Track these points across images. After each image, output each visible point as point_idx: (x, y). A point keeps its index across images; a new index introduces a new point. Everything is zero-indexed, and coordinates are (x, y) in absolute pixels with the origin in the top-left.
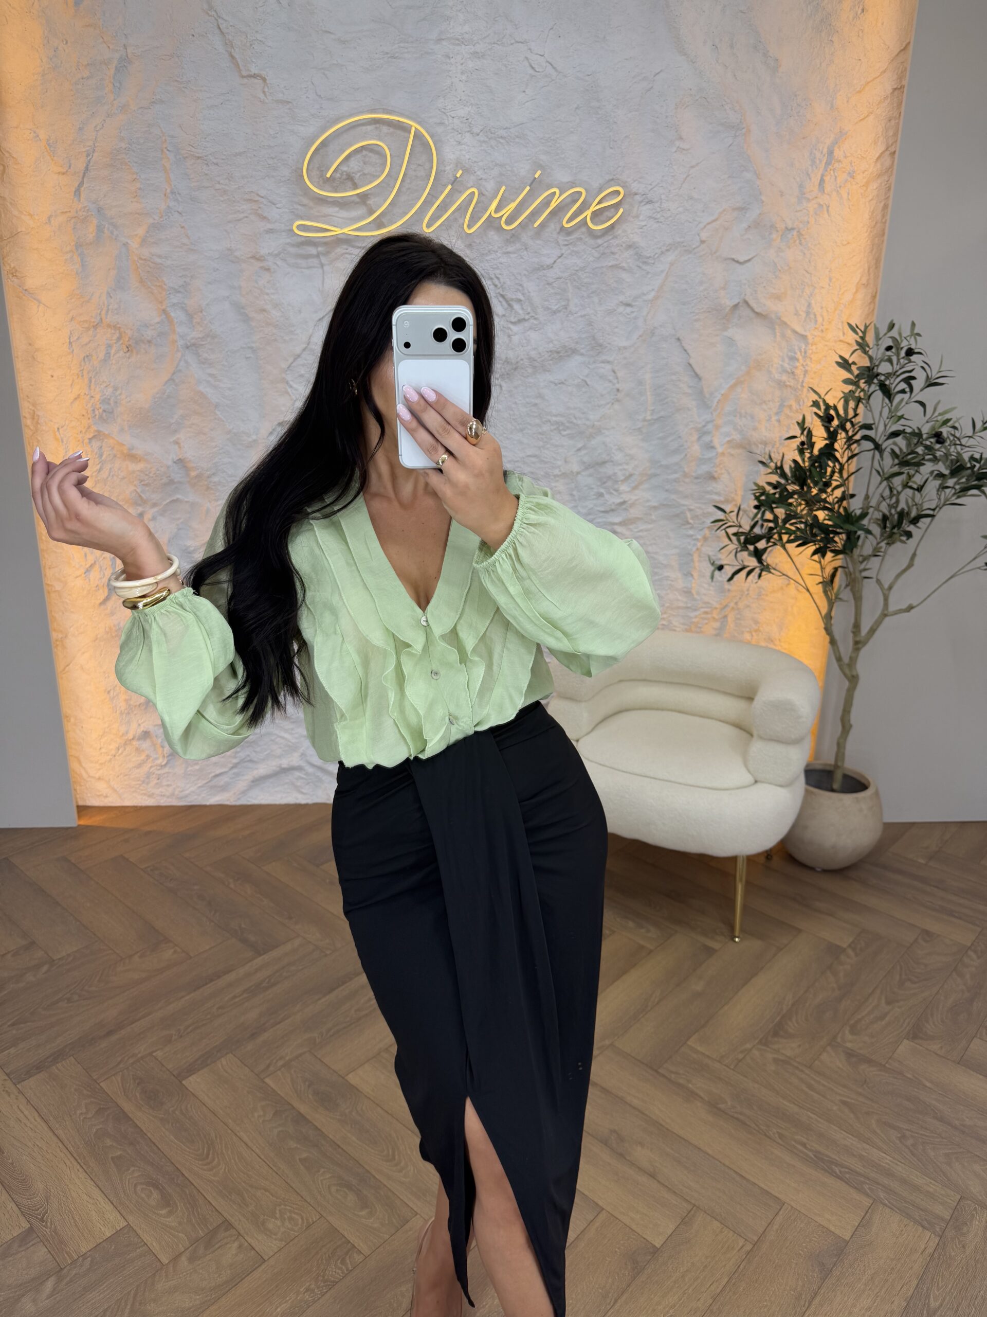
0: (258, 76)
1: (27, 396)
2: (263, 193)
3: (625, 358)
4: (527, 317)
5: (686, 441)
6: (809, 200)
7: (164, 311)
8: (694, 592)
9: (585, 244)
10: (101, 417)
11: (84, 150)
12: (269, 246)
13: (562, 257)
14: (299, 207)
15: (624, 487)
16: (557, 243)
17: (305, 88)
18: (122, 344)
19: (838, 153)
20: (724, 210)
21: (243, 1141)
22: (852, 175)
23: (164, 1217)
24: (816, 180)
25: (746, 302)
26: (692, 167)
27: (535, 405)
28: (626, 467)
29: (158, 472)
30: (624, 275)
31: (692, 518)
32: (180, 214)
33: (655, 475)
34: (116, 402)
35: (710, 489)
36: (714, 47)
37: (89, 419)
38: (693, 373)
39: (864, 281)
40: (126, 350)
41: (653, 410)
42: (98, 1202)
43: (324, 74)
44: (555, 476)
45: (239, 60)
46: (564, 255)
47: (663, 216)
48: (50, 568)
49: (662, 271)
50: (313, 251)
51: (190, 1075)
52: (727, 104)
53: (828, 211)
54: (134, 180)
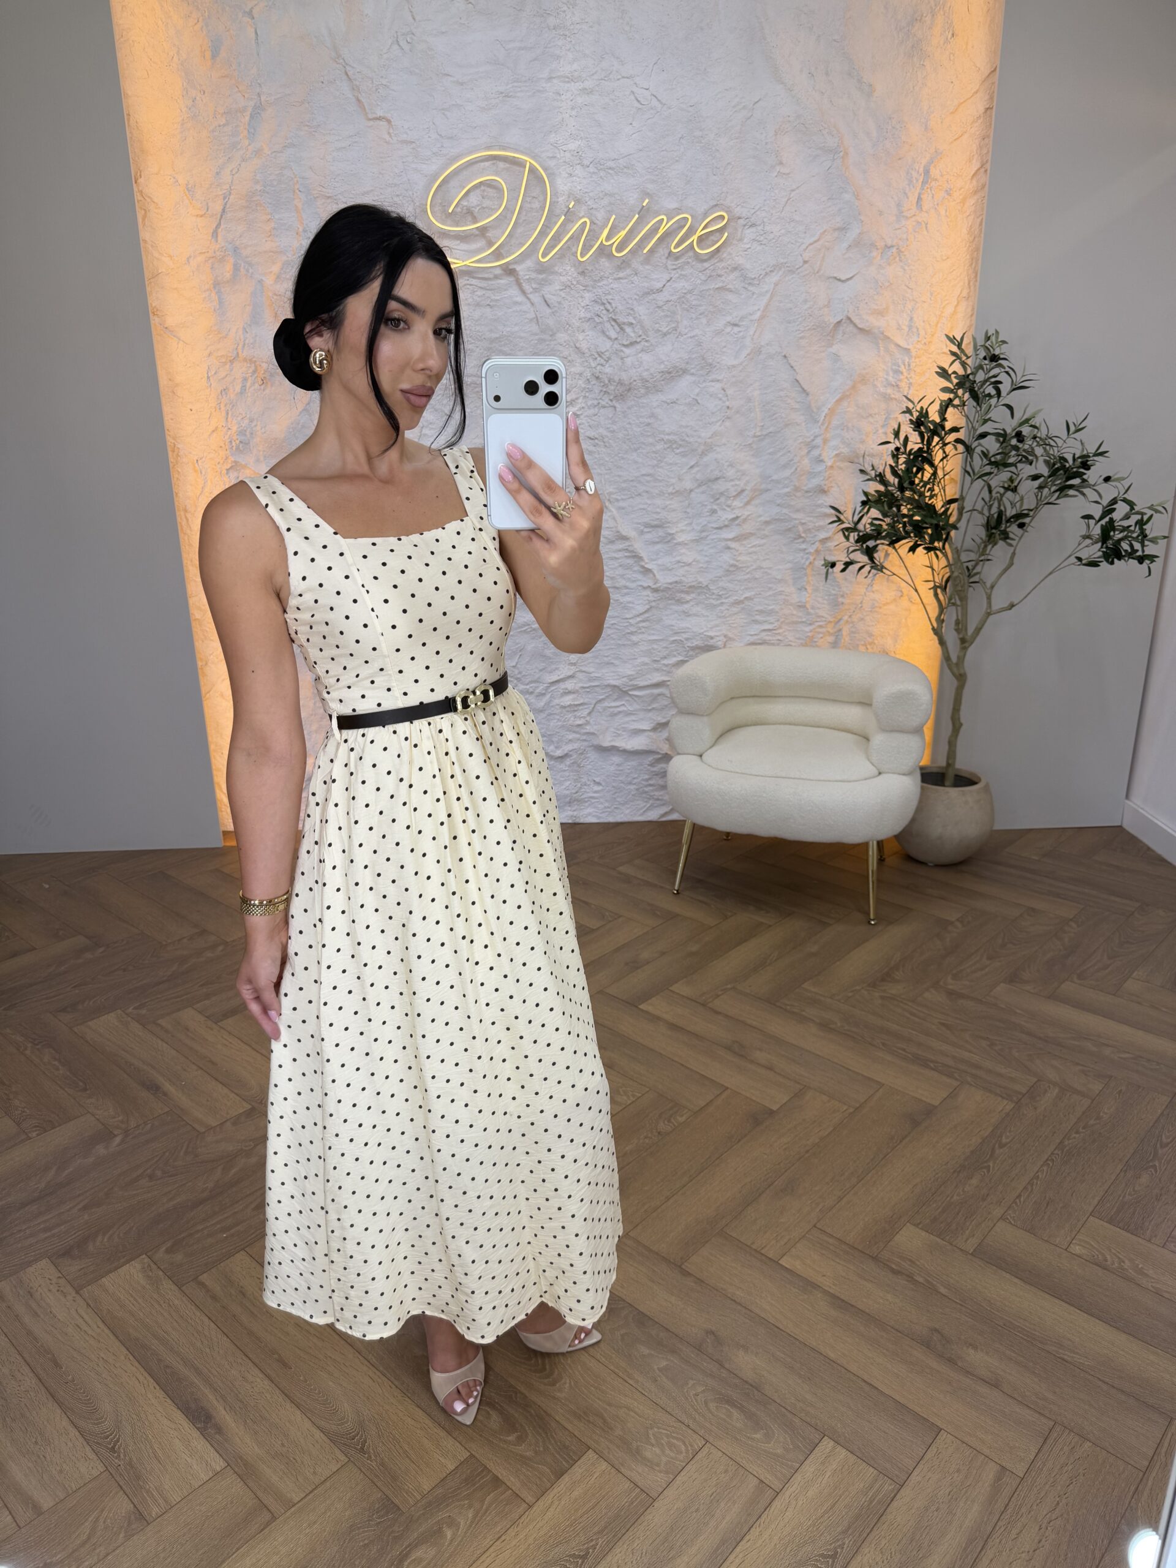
0: (383, 118)
3: (734, 377)
4: (638, 340)
5: (796, 455)
6: (907, 218)
8: (808, 606)
9: (692, 267)
10: (238, 448)
11: (220, 193)
13: (671, 281)
15: (737, 503)
16: (666, 267)
17: (427, 128)
18: (257, 377)
19: (935, 173)
20: (825, 231)
22: (949, 193)
24: (913, 199)
25: (849, 318)
26: (793, 190)
27: (649, 424)
28: (738, 483)
30: (730, 296)
31: (805, 532)
33: (767, 490)
34: (251, 434)
35: (820, 502)
36: (811, 75)
37: (227, 450)
39: (965, 294)
40: (261, 382)
43: (444, 114)
44: (672, 494)
45: (365, 104)
46: (673, 279)
47: (766, 238)
49: (767, 292)
53: (927, 228)
54: (269, 220)
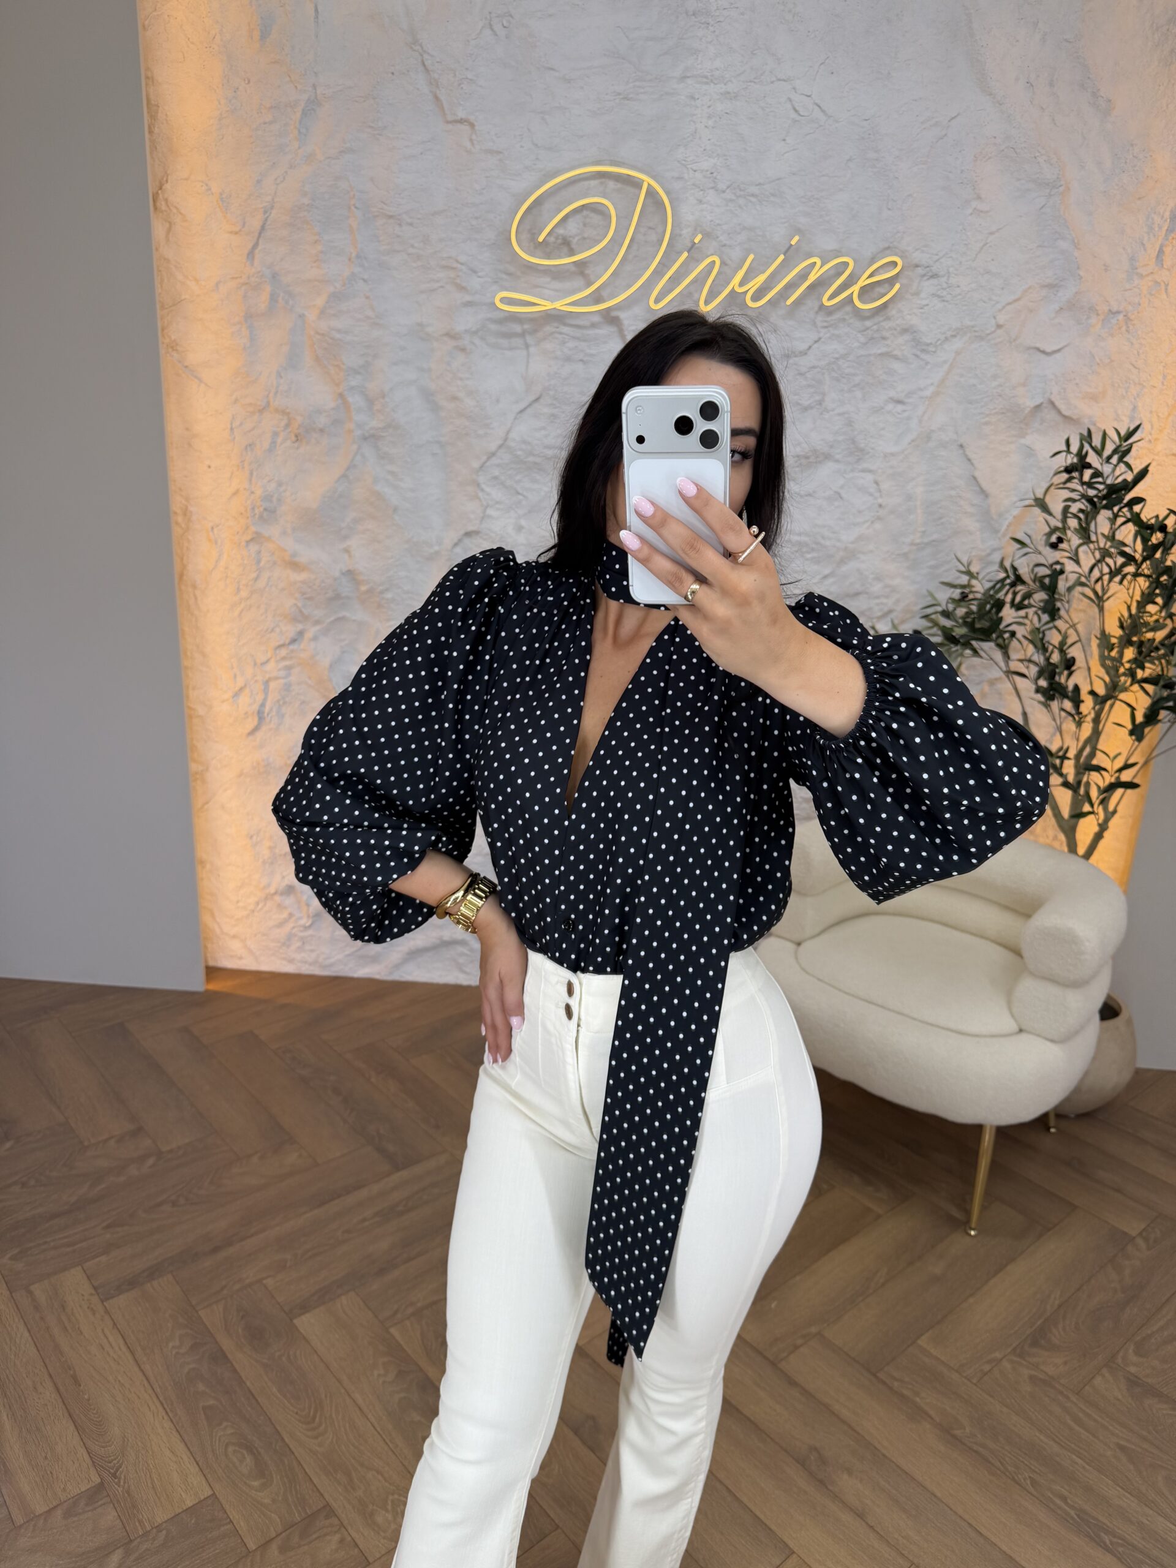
0: (465, 121)
1: (180, 489)
2: (463, 259)
3: (892, 467)
6: (1141, 276)
7: (341, 395)
9: (848, 326)
10: (261, 517)
11: (261, 206)
12: (466, 321)
13: (820, 342)
14: (504, 276)
16: (814, 324)
17: (520, 135)
18: (290, 432)
20: (1030, 288)
21: (357, 1404)
23: (256, 1491)
24: (1153, 251)
25: (1052, 403)
26: (992, 233)
28: (884, 601)
29: (323, 585)
30: (896, 365)
32: (364, 280)
34: (279, 500)
36: (1029, 85)
37: (248, 518)
38: (978, 489)
40: (294, 438)
41: (924, 532)
42: (181, 1461)
43: (543, 118)
45: (445, 103)
46: (822, 340)
47: (951, 294)
48: (194, 689)
49: (945, 362)
50: (517, 328)
51: (303, 1314)
52: (1042, 155)
53: (1166, 289)
54: (316, 242)
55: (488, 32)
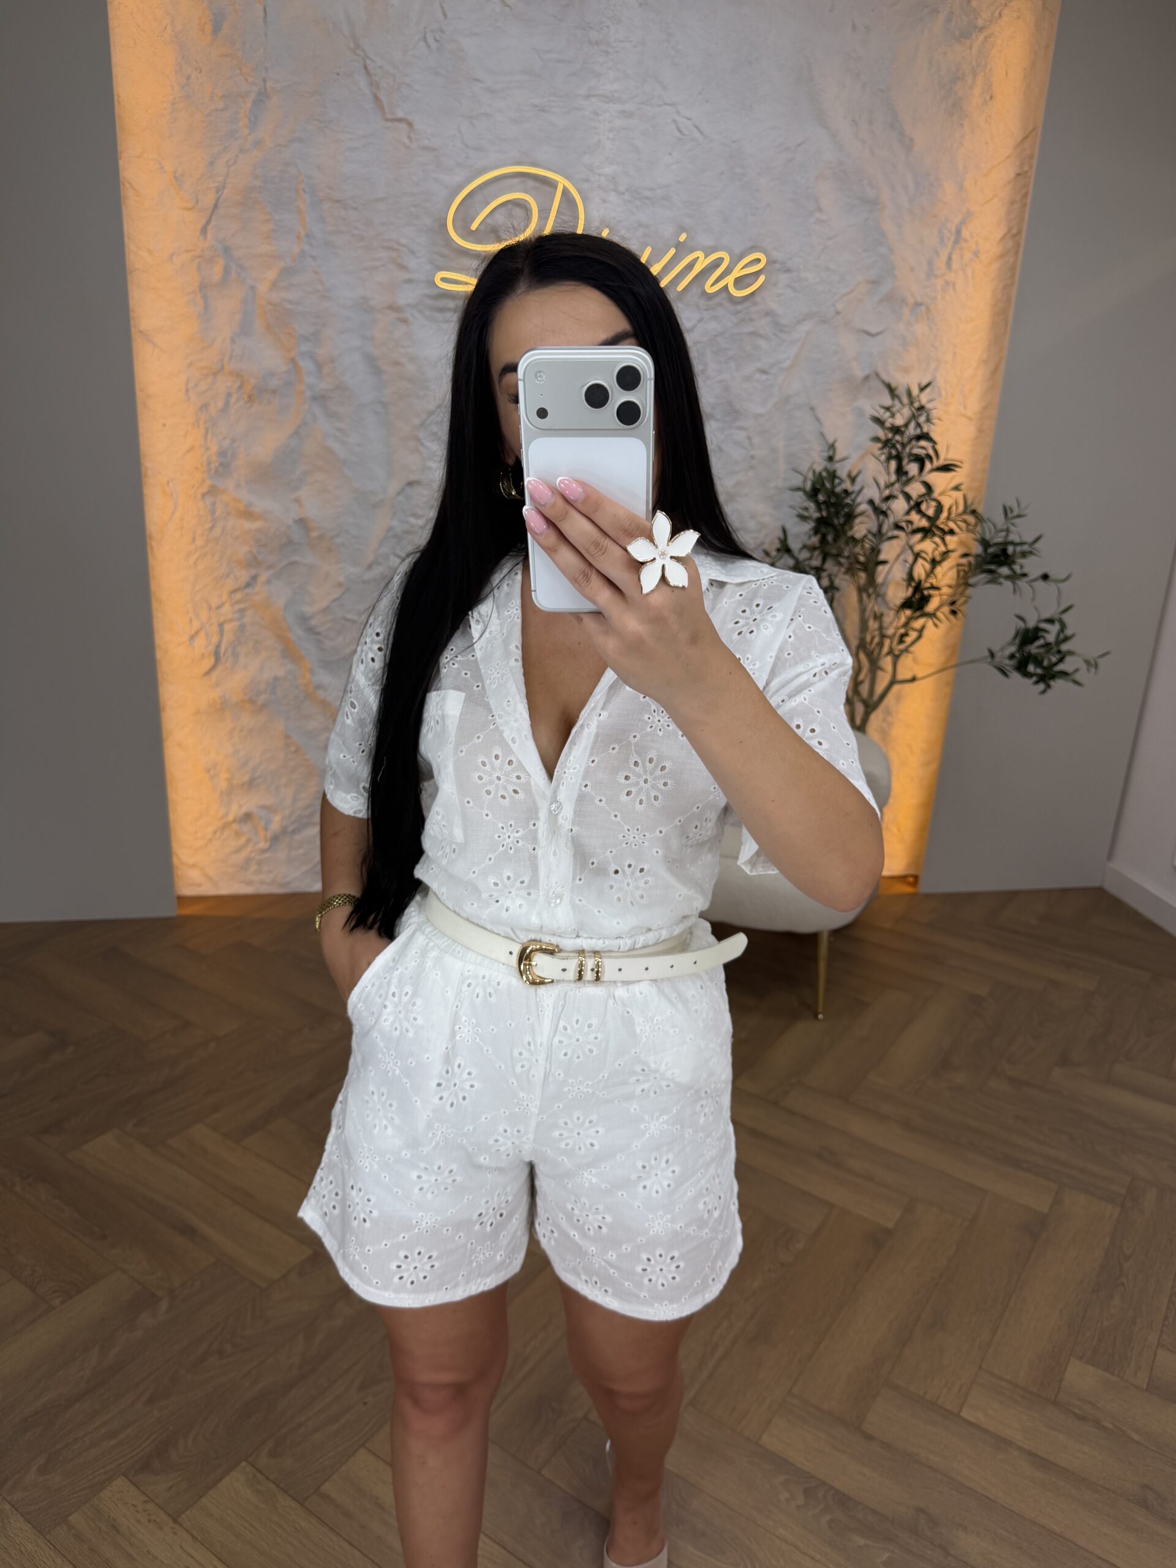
0: (404, 120)
2: (404, 241)
3: (760, 425)
6: (936, 276)
7: (293, 361)
9: (725, 309)
10: (216, 471)
11: (214, 185)
12: (407, 296)
16: (699, 307)
19: (965, 233)
20: (859, 283)
22: (976, 254)
24: (944, 258)
25: (877, 375)
26: (830, 239)
29: (277, 532)
30: (762, 343)
32: (314, 258)
36: (854, 122)
37: (204, 472)
38: (824, 442)
39: (984, 357)
40: (246, 398)
41: (784, 478)
43: (471, 122)
45: (384, 103)
49: (798, 340)
52: (865, 179)
53: (954, 288)
54: (267, 221)
55: (422, 44)
